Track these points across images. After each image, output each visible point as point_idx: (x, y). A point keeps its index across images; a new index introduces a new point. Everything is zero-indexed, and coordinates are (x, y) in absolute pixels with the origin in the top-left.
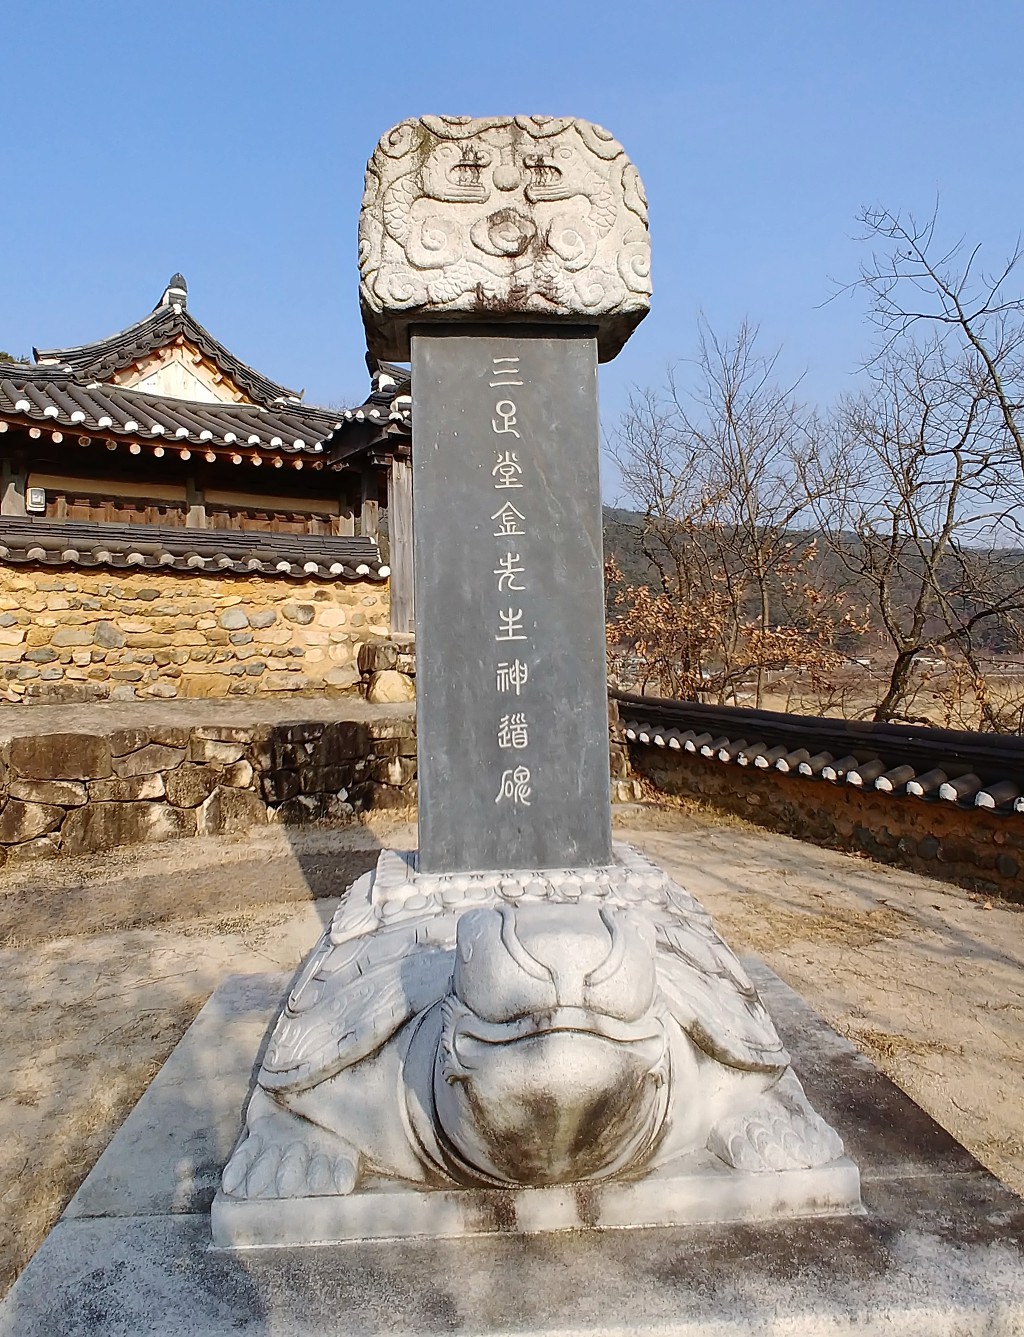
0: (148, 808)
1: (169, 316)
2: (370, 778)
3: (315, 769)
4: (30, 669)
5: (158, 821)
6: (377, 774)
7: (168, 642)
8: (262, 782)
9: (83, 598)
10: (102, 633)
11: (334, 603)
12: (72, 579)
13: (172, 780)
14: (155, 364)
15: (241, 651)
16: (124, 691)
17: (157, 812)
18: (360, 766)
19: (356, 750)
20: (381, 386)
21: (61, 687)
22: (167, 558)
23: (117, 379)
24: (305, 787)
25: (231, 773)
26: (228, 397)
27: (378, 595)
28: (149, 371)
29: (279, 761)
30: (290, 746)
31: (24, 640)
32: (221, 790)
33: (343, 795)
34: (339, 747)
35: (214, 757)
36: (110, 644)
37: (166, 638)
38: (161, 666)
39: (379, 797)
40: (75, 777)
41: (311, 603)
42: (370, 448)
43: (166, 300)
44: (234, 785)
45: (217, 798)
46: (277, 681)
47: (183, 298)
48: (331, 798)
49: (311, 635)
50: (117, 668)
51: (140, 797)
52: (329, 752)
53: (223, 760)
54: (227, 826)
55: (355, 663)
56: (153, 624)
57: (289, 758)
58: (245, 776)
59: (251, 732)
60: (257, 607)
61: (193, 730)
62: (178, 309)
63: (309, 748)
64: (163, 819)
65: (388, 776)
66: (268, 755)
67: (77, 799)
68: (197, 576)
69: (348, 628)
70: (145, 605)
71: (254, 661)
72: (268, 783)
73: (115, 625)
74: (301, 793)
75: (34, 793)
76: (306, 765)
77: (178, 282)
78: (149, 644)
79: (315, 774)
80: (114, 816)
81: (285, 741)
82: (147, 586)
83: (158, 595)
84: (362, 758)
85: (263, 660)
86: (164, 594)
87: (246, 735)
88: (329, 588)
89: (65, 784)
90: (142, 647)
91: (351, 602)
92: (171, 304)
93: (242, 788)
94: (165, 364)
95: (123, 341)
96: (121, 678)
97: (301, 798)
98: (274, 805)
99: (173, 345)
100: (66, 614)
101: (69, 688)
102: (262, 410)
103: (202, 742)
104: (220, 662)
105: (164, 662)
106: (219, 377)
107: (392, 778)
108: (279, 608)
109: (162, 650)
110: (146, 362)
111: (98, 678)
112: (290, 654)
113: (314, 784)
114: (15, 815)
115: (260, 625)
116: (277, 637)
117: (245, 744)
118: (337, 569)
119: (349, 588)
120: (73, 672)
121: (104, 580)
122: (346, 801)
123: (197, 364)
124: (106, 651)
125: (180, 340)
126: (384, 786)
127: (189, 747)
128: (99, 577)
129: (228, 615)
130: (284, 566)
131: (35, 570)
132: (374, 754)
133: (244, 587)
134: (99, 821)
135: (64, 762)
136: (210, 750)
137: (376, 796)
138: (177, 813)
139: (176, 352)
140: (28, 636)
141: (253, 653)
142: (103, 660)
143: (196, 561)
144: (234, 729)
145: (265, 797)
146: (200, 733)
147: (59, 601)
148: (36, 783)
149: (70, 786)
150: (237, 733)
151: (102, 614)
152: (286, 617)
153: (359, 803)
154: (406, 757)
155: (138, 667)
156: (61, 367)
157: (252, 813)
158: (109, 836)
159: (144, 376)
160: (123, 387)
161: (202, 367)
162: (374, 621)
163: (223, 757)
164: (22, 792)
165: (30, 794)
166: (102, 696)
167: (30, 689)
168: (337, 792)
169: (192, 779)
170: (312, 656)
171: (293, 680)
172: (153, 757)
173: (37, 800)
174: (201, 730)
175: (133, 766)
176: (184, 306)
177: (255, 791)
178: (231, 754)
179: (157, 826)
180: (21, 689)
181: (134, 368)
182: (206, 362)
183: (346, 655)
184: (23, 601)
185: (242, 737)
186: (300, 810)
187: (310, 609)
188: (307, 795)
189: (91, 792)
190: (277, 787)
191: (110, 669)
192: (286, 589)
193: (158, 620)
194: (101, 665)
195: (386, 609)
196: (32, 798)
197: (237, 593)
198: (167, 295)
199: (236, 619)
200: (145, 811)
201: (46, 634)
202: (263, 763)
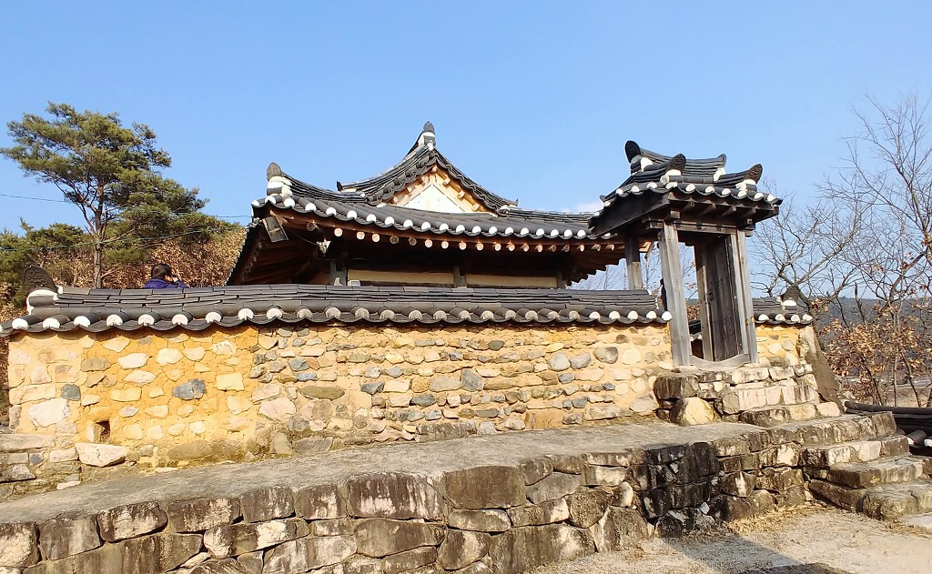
0: (557, 530)
1: (425, 152)
2: (723, 492)
3: (682, 486)
4: (417, 412)
5: (567, 541)
6: (728, 488)
7: (514, 384)
8: (642, 500)
9: (450, 350)
10: (467, 378)
11: (631, 344)
12: (441, 336)
13: (575, 502)
14: (419, 187)
15: (569, 388)
16: (487, 426)
17: (565, 533)
18: (714, 482)
19: (709, 467)
20: (643, 167)
21: (442, 425)
22: (510, 314)
23: (395, 199)
24: (676, 503)
25: (618, 493)
26: (469, 207)
27: (661, 336)
28: (414, 193)
29: (654, 480)
30: (660, 467)
31: (410, 388)
32: (612, 510)
33: (706, 508)
34: (697, 466)
35: (604, 480)
36: (473, 386)
37: (512, 381)
38: (511, 404)
39: (734, 509)
40: (499, 505)
41: (615, 345)
42: (646, 216)
43: (421, 141)
44: (622, 505)
45: (610, 517)
46: (599, 411)
47: (433, 139)
48: (696, 512)
49: (618, 371)
50: (480, 408)
51: (552, 521)
52: (690, 470)
53: (611, 483)
54: (621, 543)
55: (652, 393)
56: (502, 369)
57: (661, 478)
58: (629, 497)
59: (630, 456)
60: (575, 351)
61: (585, 457)
62: (431, 147)
63: (674, 467)
64: (571, 539)
65: (737, 489)
66: (644, 477)
67: (503, 526)
68: (530, 328)
69: (644, 365)
70: (494, 354)
71: (579, 396)
72: (647, 501)
73: (474, 372)
74: (672, 509)
75: (470, 522)
76: (674, 483)
77: (429, 128)
78: (500, 386)
79: (683, 491)
80: (534, 539)
81: (656, 463)
82: (494, 338)
83: (502, 345)
84: (714, 474)
85: (585, 394)
86: (507, 343)
87: (626, 460)
88: (626, 332)
89: (492, 512)
90: (496, 389)
91: (643, 343)
92: (426, 144)
93: (627, 507)
94: (425, 187)
95: (395, 173)
96: (482, 415)
97: (672, 513)
98: (653, 521)
99: (430, 172)
100: (439, 364)
101: (448, 426)
102: (494, 215)
103: (592, 468)
104: (554, 398)
105: (513, 400)
106: (462, 193)
107: (740, 491)
108: (591, 351)
109: (510, 390)
110: (412, 186)
111: (466, 416)
112: (605, 388)
113: (682, 500)
114: (456, 543)
115: (579, 366)
116: (593, 375)
117: (625, 467)
118: (633, 316)
119: (640, 331)
120: (449, 413)
121: (462, 335)
122: (708, 514)
123: (446, 186)
124: (470, 393)
125: (435, 169)
126: (735, 499)
127: (583, 473)
128: (459, 332)
129: (555, 359)
130: (595, 316)
131: (412, 329)
132: (723, 470)
133: (564, 334)
134: (520, 545)
135: (490, 493)
136: (600, 474)
137: (731, 508)
138: (580, 533)
139: (432, 177)
140: (413, 385)
141: (577, 389)
142: (469, 402)
143: (531, 315)
144: (618, 454)
145: (645, 514)
146: (591, 460)
147: (433, 354)
148: (470, 513)
149: (496, 514)
150: (619, 458)
151: (464, 363)
152: (597, 359)
153: (718, 515)
154: (747, 471)
155: (495, 406)
156: (358, 193)
157: (639, 530)
158: (531, 558)
159: (412, 197)
160: (398, 205)
161: (450, 187)
162: (661, 357)
163: (611, 480)
164: (460, 522)
165: (466, 523)
166: (472, 432)
167: (420, 429)
168: (699, 506)
169: (589, 502)
170: (621, 389)
171: (611, 411)
172: (559, 483)
173: (473, 528)
174: (591, 457)
175: (544, 492)
176: (434, 145)
177: (636, 509)
178: (616, 477)
179: (567, 547)
180: (413, 429)
181: (405, 191)
182: (453, 183)
183: (644, 387)
184: (406, 355)
185: (623, 461)
186: (676, 524)
187: (613, 350)
188: (676, 509)
189: (514, 519)
190: (655, 505)
191: (474, 408)
192: (595, 335)
193: (505, 365)
194: (468, 405)
195: (668, 347)
196: (468, 527)
197: (560, 341)
198: (422, 136)
199: (561, 362)
200: (555, 533)
201: (426, 381)
202: (641, 484)
